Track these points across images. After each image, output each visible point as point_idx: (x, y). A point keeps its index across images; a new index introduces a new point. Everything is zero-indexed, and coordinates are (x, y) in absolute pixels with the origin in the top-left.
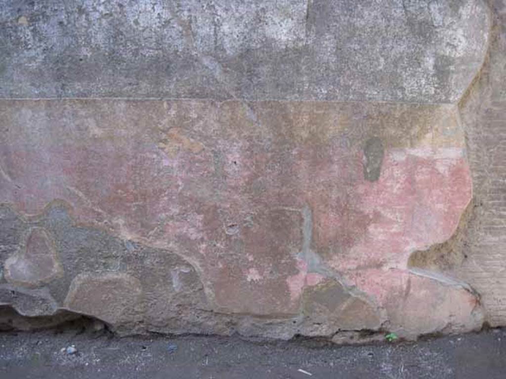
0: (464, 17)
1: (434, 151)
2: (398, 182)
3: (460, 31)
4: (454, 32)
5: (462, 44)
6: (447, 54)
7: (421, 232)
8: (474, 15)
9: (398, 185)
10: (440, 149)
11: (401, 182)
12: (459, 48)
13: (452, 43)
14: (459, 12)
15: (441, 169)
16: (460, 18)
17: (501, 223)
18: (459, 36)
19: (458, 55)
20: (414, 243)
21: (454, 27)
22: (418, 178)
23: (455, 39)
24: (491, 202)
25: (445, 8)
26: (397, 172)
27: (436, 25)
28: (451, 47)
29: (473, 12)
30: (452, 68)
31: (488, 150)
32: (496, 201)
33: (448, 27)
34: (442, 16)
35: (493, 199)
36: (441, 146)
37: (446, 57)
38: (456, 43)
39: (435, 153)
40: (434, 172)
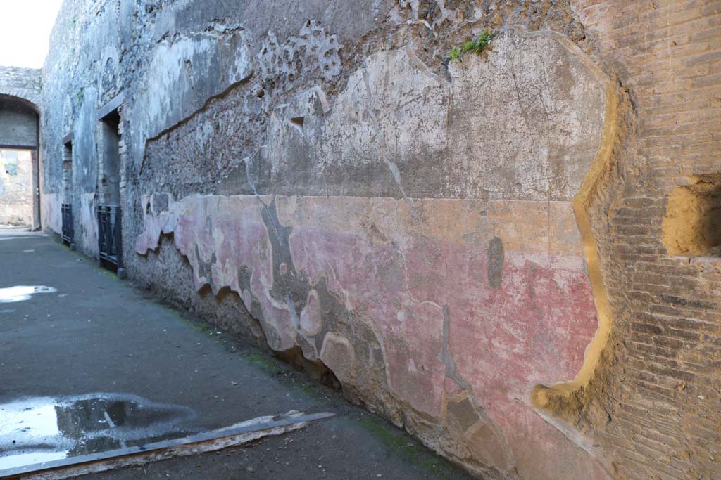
0: (576, 98)
1: (552, 259)
2: (518, 293)
3: (574, 115)
4: (566, 116)
5: (576, 128)
6: (561, 143)
7: (543, 360)
8: (587, 93)
9: (519, 296)
10: (558, 257)
11: (521, 292)
12: (574, 134)
13: (566, 130)
14: (571, 93)
15: (561, 283)
16: (572, 99)
17: (653, 380)
18: (573, 121)
19: (573, 143)
20: (537, 373)
21: (567, 111)
22: (538, 290)
23: (568, 124)
24: (636, 343)
25: (557, 92)
26: (517, 279)
27: (548, 112)
28: (565, 134)
29: (586, 90)
30: (566, 158)
31: (626, 265)
32: (644, 344)
33: (561, 112)
34: (554, 100)
35: (639, 339)
36: (558, 253)
37: (560, 146)
38: (568, 129)
39: (553, 262)
40: (553, 285)
